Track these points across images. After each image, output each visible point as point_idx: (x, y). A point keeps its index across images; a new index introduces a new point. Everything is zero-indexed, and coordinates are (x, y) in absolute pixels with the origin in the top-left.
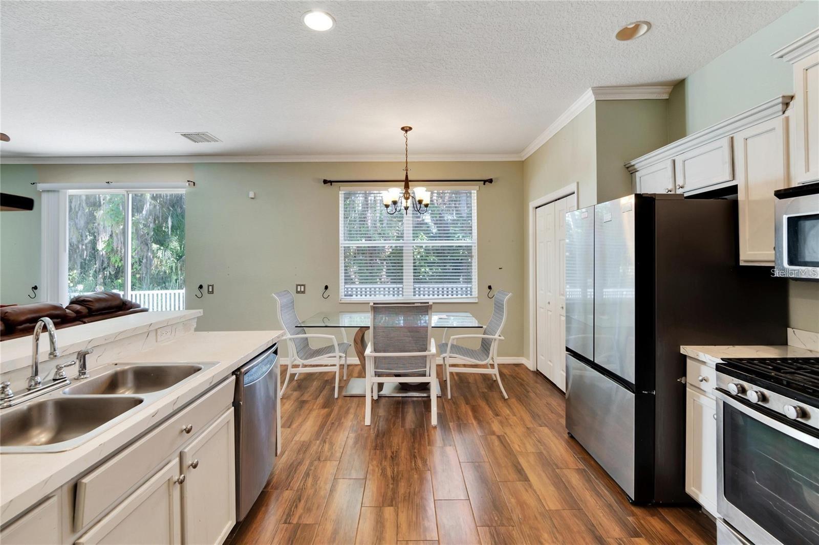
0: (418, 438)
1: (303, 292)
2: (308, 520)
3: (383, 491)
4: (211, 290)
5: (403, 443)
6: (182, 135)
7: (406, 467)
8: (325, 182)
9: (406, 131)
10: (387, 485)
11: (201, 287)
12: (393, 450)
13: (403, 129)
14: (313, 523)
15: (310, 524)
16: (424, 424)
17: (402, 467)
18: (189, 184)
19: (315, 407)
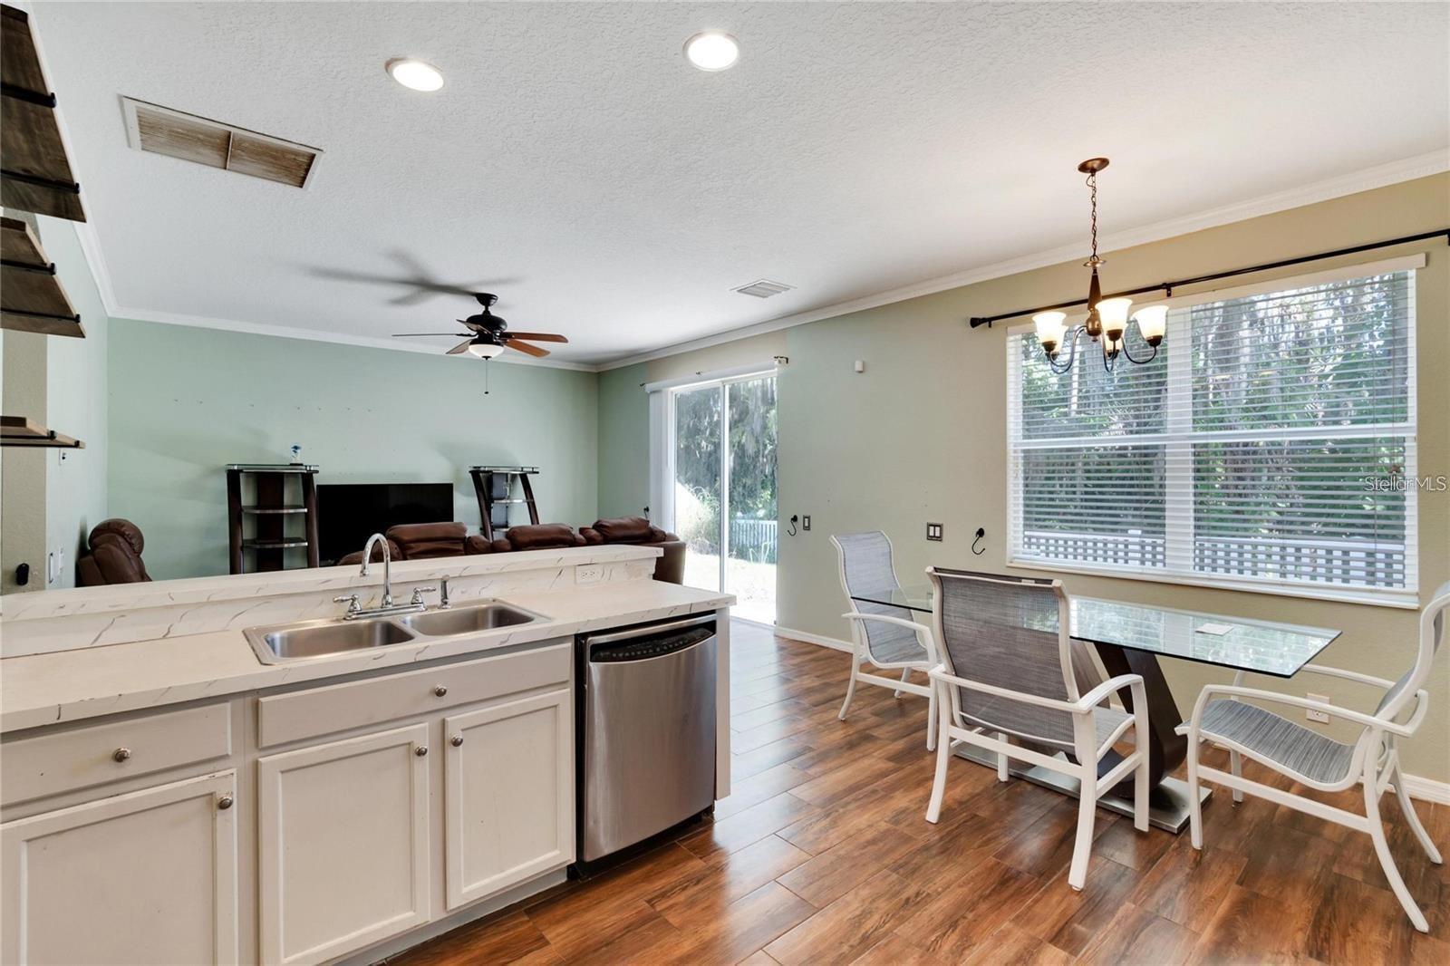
0: (1006, 894)
1: (939, 539)
2: (674, 919)
3: (821, 948)
4: (806, 525)
5: (960, 886)
6: (739, 291)
7: (913, 934)
8: (975, 322)
9: (1093, 171)
10: (841, 943)
11: (795, 519)
12: (925, 889)
13: (1084, 168)
14: (676, 925)
15: (670, 924)
16: (1055, 874)
17: (905, 930)
18: (780, 362)
19: (875, 754)
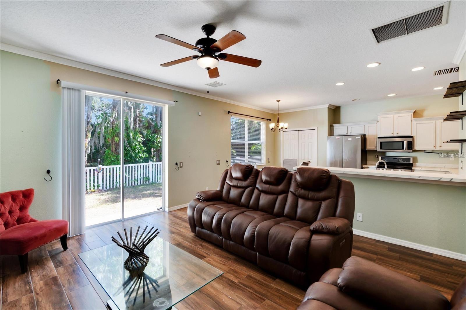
1: (219, 164)
4: (181, 165)
8: (229, 112)
11: (177, 164)
13: (277, 101)
18: (175, 103)
